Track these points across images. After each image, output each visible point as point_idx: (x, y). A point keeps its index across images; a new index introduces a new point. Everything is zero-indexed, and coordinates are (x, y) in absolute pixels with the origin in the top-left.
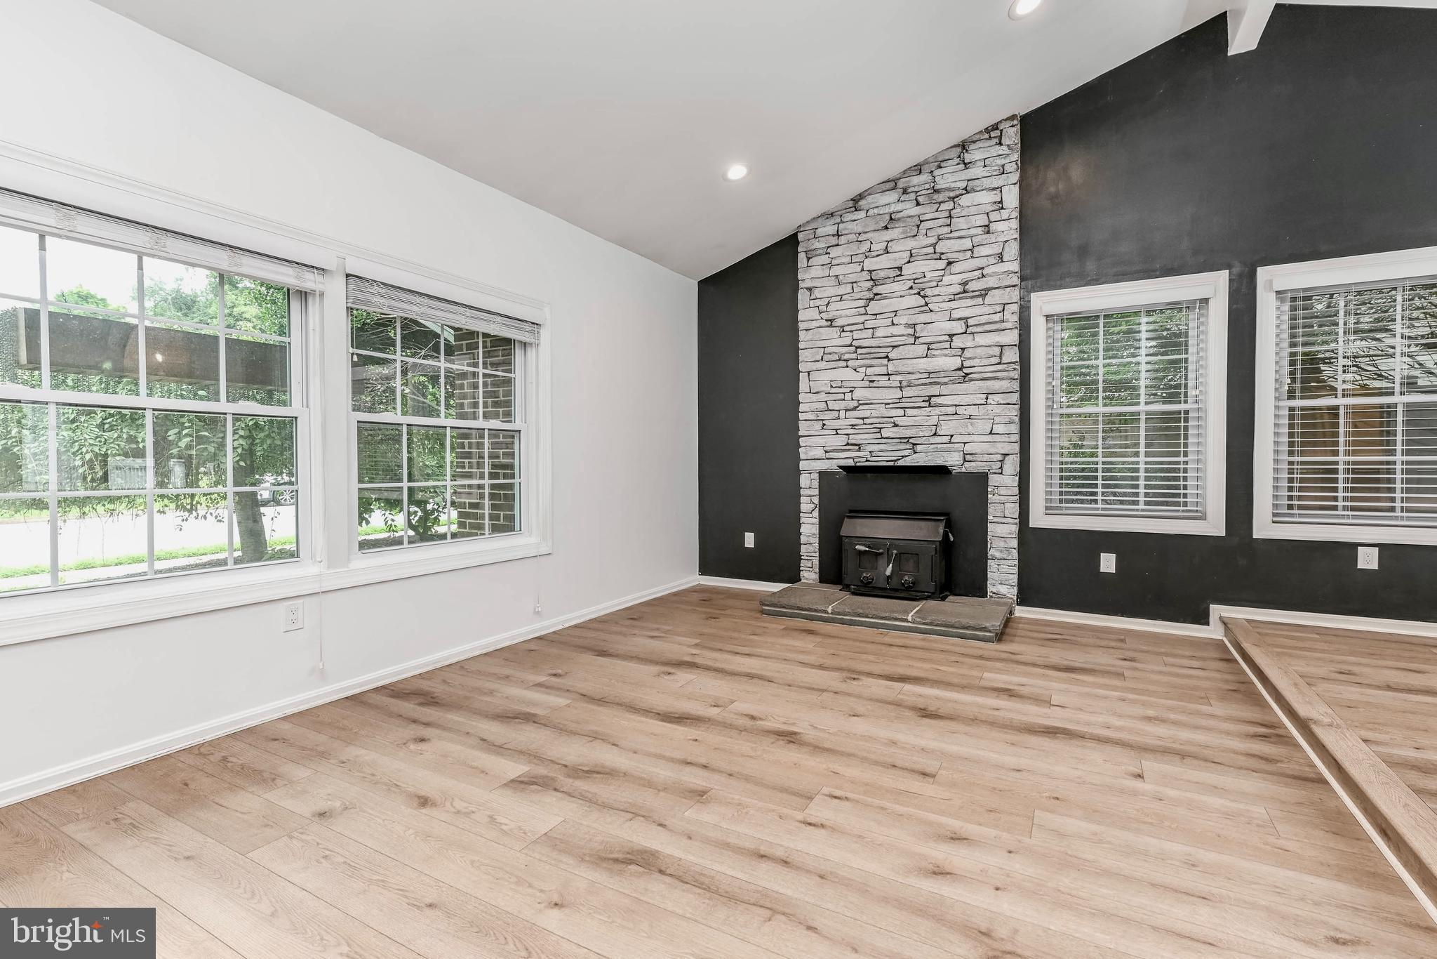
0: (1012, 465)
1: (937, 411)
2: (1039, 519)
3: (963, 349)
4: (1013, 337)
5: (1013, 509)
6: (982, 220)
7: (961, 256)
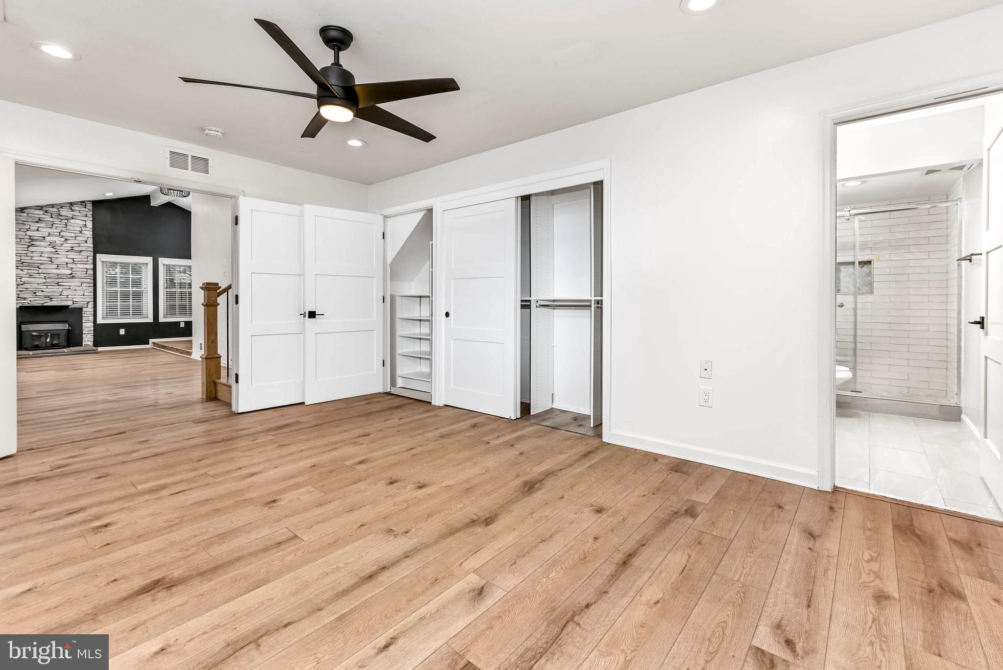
0: (91, 305)
1: (62, 287)
2: (100, 321)
3: (72, 268)
4: (91, 266)
5: (91, 318)
6: (80, 229)
7: (71, 238)
